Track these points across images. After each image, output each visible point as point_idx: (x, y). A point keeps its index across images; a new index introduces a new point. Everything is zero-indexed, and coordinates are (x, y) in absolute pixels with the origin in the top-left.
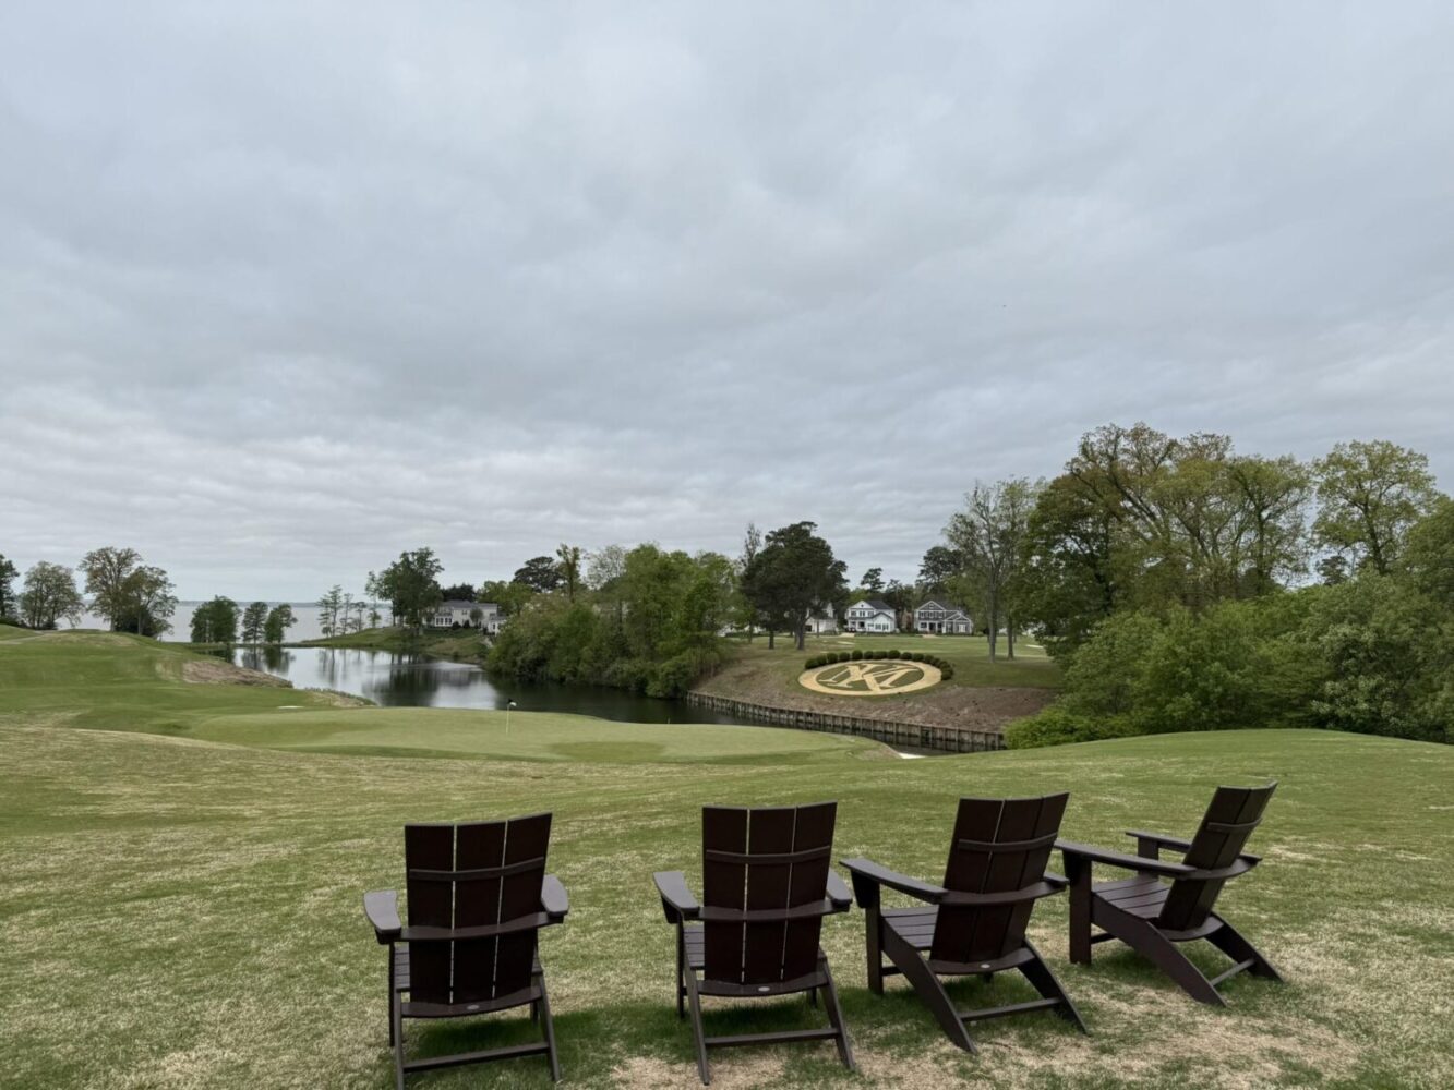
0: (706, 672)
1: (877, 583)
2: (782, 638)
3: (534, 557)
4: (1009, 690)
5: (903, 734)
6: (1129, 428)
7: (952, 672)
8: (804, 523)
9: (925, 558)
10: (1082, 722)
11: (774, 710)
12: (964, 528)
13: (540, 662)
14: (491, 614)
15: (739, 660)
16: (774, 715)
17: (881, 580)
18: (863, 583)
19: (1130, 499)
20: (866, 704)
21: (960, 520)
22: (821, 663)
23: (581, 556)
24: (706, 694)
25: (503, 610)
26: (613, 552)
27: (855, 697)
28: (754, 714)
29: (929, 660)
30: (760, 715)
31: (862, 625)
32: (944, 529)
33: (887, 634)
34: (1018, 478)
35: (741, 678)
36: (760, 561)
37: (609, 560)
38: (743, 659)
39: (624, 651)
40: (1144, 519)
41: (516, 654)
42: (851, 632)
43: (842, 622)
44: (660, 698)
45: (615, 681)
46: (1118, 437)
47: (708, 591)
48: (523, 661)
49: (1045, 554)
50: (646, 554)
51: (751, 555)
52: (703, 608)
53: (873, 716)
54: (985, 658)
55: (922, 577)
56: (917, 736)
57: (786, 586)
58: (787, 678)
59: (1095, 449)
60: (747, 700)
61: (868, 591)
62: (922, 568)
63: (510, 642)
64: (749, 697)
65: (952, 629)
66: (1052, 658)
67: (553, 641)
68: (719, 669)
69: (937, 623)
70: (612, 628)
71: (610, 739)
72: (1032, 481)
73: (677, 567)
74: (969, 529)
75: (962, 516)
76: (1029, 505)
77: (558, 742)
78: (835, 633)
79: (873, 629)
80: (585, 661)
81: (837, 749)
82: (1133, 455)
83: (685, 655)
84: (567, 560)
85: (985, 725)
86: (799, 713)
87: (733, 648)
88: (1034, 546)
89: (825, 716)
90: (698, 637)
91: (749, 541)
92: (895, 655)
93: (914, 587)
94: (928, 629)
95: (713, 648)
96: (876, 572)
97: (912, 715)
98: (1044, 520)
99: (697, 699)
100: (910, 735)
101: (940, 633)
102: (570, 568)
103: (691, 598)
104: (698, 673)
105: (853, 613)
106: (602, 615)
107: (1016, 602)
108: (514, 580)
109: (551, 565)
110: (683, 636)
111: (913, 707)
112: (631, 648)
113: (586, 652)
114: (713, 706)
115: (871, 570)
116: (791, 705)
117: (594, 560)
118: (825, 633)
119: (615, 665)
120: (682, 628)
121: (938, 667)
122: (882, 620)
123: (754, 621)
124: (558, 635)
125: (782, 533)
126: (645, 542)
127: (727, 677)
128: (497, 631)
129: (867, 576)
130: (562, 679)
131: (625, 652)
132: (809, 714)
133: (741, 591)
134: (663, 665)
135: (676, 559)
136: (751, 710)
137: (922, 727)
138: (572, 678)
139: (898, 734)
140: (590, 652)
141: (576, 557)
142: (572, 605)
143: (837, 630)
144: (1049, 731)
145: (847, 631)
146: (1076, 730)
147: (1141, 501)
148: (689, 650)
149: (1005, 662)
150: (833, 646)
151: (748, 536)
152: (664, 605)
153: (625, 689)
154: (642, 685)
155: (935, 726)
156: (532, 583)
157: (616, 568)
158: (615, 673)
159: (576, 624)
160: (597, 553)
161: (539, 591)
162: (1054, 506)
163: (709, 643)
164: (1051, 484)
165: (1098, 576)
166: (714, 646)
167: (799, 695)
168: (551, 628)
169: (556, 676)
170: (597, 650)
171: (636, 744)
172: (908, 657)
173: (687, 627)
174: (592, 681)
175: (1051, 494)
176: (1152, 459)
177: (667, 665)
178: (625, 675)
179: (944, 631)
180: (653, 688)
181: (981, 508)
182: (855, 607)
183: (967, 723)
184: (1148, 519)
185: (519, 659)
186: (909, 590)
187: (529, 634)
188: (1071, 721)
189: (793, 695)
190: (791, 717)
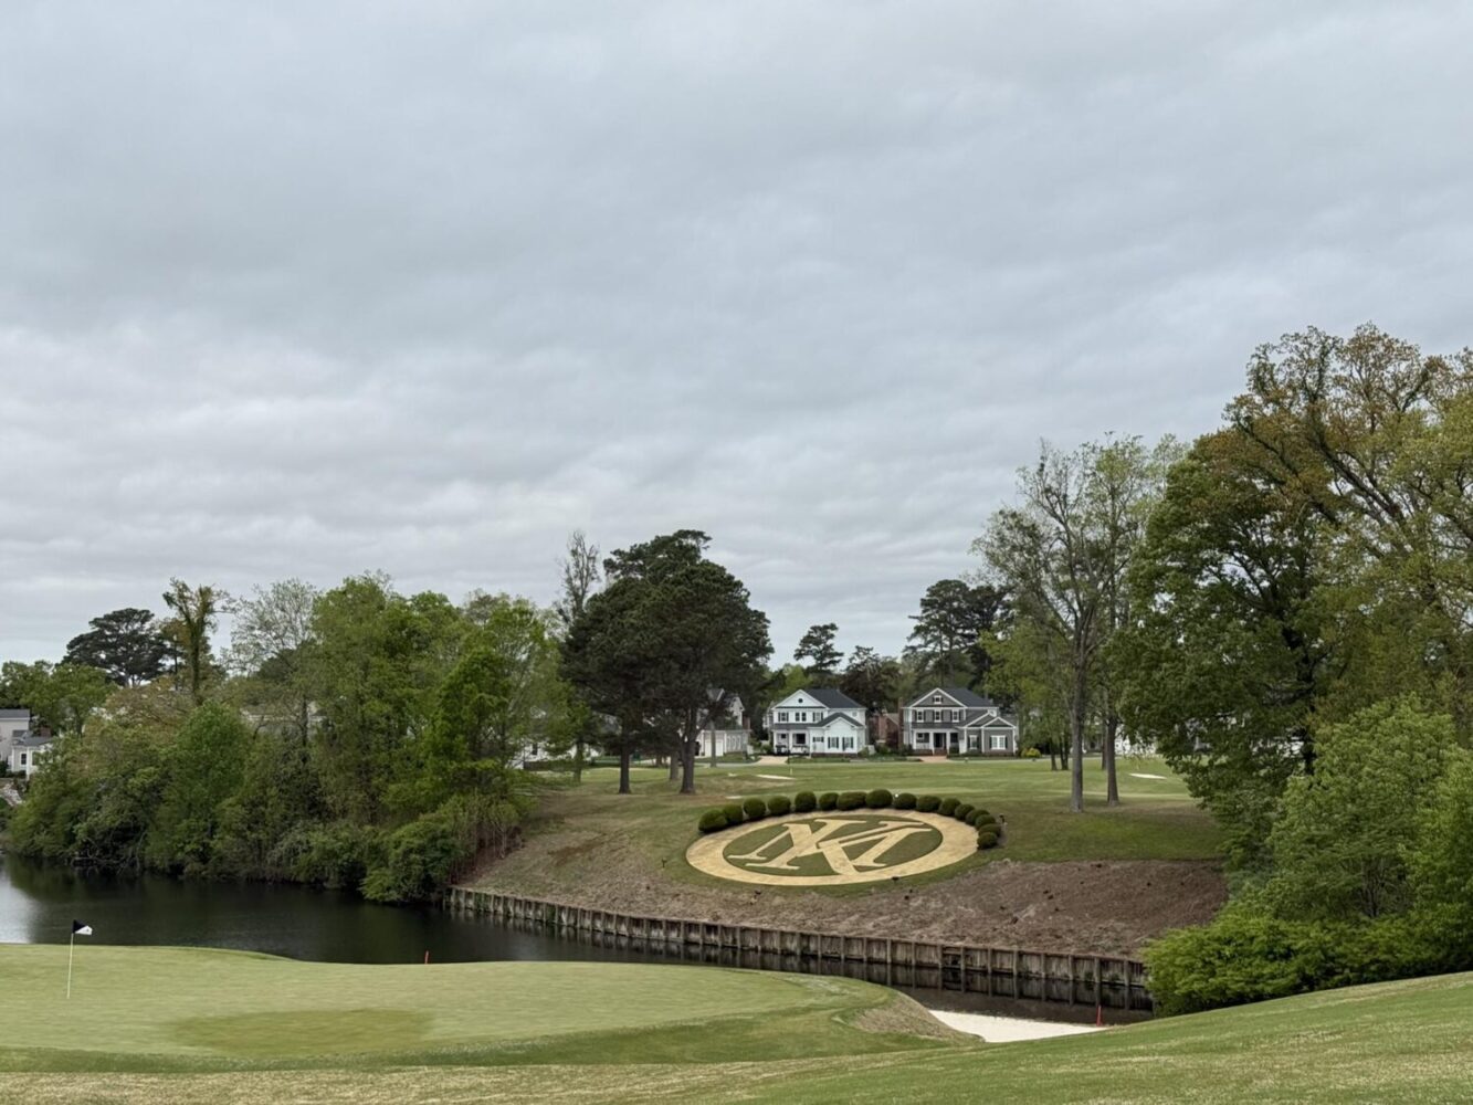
0: (490, 844)
1: (827, 654)
2: (643, 769)
3: (110, 612)
4: (1116, 866)
5: (907, 965)
6: (1346, 335)
7: (999, 833)
8: (684, 534)
9: (924, 603)
10: (1308, 935)
11: (637, 922)
12: (1019, 539)
13: (127, 833)
14: (17, 733)
15: (558, 818)
16: (637, 932)
17: (837, 648)
18: (799, 655)
19: (1350, 477)
20: (828, 903)
21: (1011, 521)
22: (732, 820)
23: (217, 606)
24: (492, 892)
25: (42, 724)
26: (289, 595)
27: (803, 890)
28: (594, 931)
29: (952, 809)
30: (607, 933)
31: (801, 739)
32: (978, 542)
33: (852, 756)
34: (1121, 436)
35: (565, 856)
36: (600, 611)
37: (278, 614)
38: (568, 815)
39: (314, 805)
40: (1376, 516)
41: (74, 818)
42: (780, 754)
43: (760, 734)
44: (392, 904)
45: (297, 870)
46: (1324, 353)
47: (489, 672)
48: (90, 832)
49: (1183, 590)
50: (361, 598)
51: (578, 598)
52: (482, 712)
53: (843, 928)
54: (1065, 802)
55: (918, 641)
56: (935, 967)
57: (655, 662)
58: (661, 852)
59: (1280, 377)
60: (580, 902)
61: (809, 671)
62: (916, 623)
63: (60, 790)
64: (581, 895)
65: (978, 744)
66: (1201, 800)
67: (155, 788)
68: (518, 839)
69: (948, 732)
70: (286, 758)
71: (307, 1004)
72: (1150, 443)
73: (426, 626)
74: (1027, 540)
75: (1014, 515)
76: (1150, 492)
77: (189, 1015)
78: (748, 758)
79: (823, 748)
80: (228, 829)
81: (807, 1010)
82: (1355, 389)
83: (444, 810)
84: (187, 616)
85: (1070, 940)
86: (691, 927)
87: (549, 793)
88: (1159, 575)
89: (744, 930)
90: (473, 772)
91: (573, 571)
92: (882, 801)
93: (899, 661)
94: (931, 745)
95: (504, 794)
96: (826, 631)
97: (923, 924)
98: (1181, 521)
99: (471, 903)
100: (920, 966)
101: (955, 752)
102: (192, 633)
103: (454, 691)
104: (474, 848)
105: (784, 716)
106: (262, 730)
107: (1128, 688)
108: (67, 660)
109: (147, 625)
110: (440, 771)
111: (924, 906)
112: (329, 800)
113: (230, 809)
114: (507, 916)
115: (815, 629)
116: (672, 910)
117: (246, 613)
118: (727, 757)
119: (296, 835)
120: (436, 754)
121: (971, 823)
122: (840, 729)
123: (586, 735)
124: (166, 776)
125: (637, 553)
126: (357, 575)
127: (535, 853)
128: (30, 768)
129: (807, 640)
130: (177, 869)
131: (316, 808)
132: (710, 928)
133: (564, 675)
134: (399, 833)
135: (424, 610)
136: (588, 923)
137: (944, 948)
138: (197, 866)
139: (895, 964)
140: (238, 808)
141: (206, 608)
142: (196, 710)
143: (750, 750)
144: (1240, 954)
145: (770, 753)
146: (1296, 953)
147: (1374, 482)
148: (452, 801)
149: (1103, 810)
150: (748, 783)
151: (571, 560)
152: (399, 706)
153: (315, 886)
154: (353, 875)
155: (972, 945)
156: (105, 664)
157: (295, 631)
158: (294, 852)
159: (206, 751)
160: (253, 598)
161: (122, 681)
162: (1202, 493)
163: (495, 786)
164: (1192, 447)
165: (1287, 633)
166: (505, 789)
167: (687, 888)
168: (150, 760)
169: (161, 861)
170: (254, 804)
171: (364, 1012)
172: (908, 803)
173: (448, 752)
174: (243, 871)
175: (1193, 470)
176: (1393, 398)
177: (407, 834)
178: (315, 855)
179: (963, 748)
180: (376, 884)
181: (1052, 497)
182: (785, 703)
183: (1036, 936)
184: (1386, 518)
185: (81, 829)
186: (889, 669)
187: (103, 774)
188: (1284, 934)
189: (675, 890)
190: (673, 935)
